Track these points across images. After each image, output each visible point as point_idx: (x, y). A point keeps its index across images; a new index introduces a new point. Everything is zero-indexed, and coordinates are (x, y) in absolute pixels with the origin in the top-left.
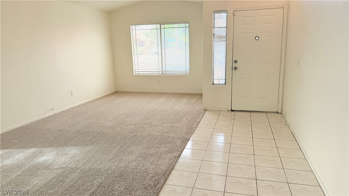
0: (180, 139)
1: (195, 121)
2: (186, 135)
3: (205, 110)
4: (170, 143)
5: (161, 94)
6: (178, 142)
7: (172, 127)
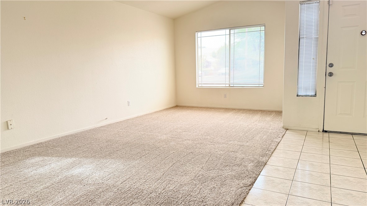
0: (253, 161)
1: (272, 141)
2: (261, 158)
3: (286, 129)
4: (239, 165)
5: (227, 110)
6: (250, 166)
7: (241, 146)
